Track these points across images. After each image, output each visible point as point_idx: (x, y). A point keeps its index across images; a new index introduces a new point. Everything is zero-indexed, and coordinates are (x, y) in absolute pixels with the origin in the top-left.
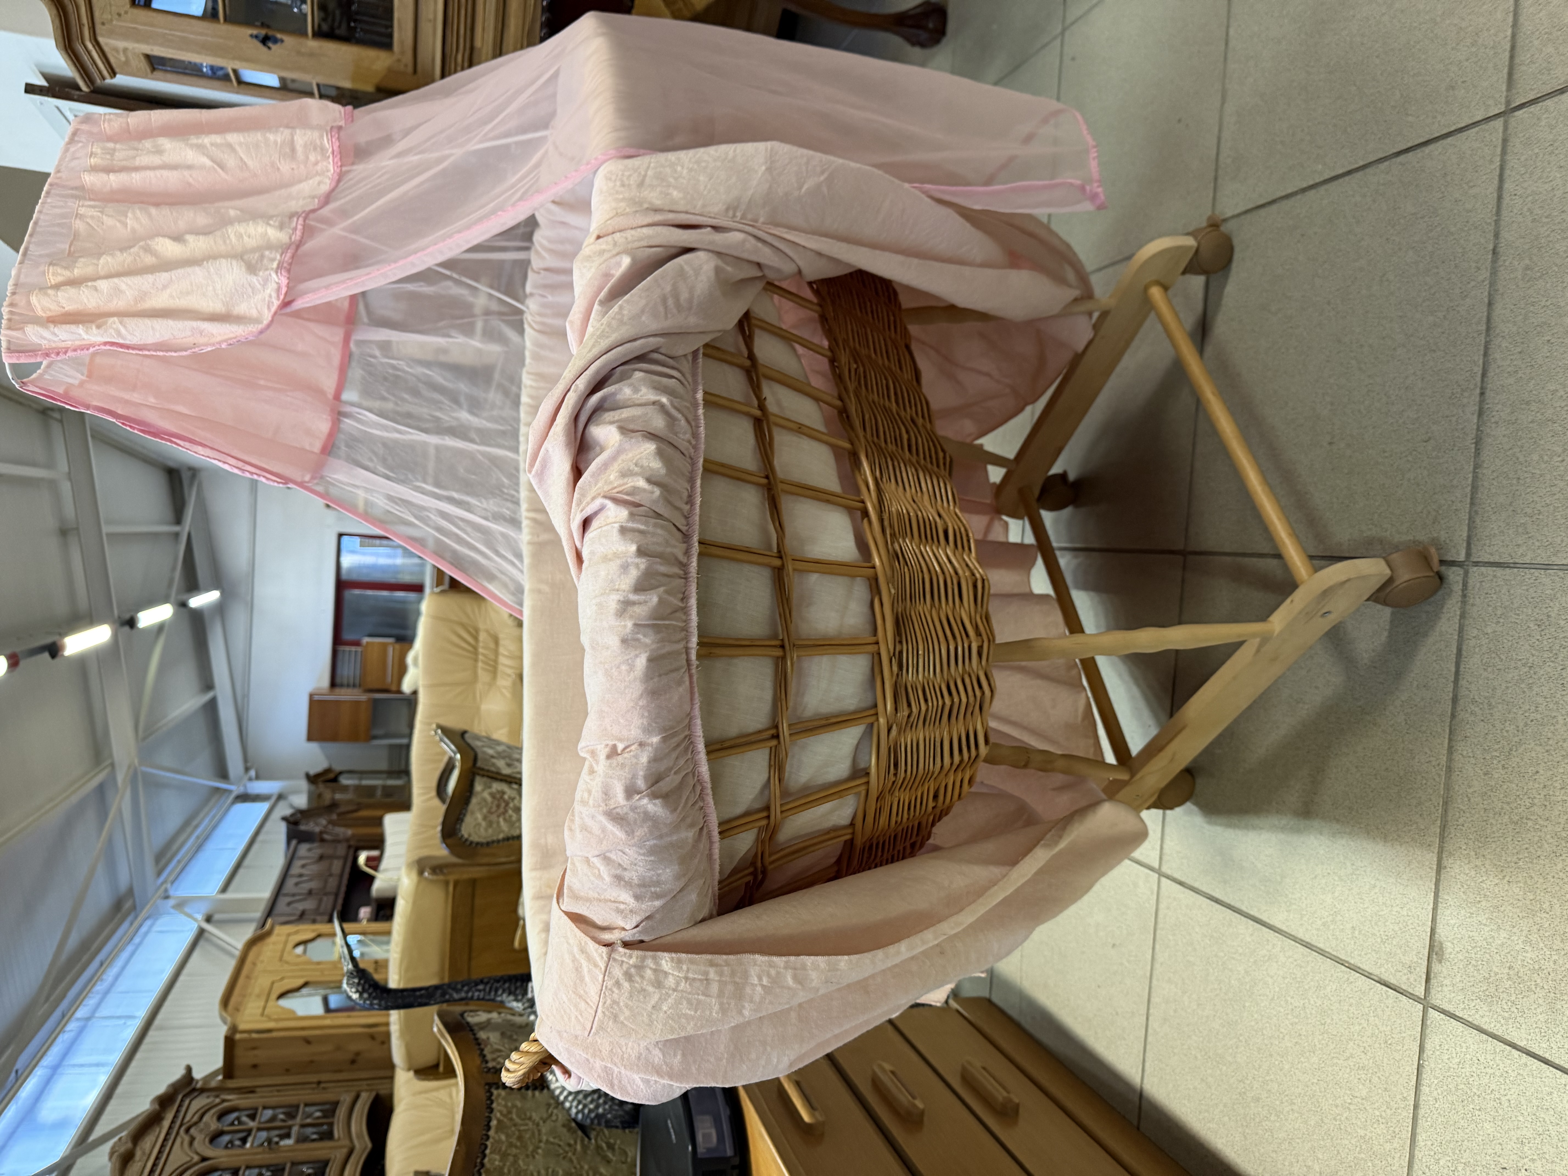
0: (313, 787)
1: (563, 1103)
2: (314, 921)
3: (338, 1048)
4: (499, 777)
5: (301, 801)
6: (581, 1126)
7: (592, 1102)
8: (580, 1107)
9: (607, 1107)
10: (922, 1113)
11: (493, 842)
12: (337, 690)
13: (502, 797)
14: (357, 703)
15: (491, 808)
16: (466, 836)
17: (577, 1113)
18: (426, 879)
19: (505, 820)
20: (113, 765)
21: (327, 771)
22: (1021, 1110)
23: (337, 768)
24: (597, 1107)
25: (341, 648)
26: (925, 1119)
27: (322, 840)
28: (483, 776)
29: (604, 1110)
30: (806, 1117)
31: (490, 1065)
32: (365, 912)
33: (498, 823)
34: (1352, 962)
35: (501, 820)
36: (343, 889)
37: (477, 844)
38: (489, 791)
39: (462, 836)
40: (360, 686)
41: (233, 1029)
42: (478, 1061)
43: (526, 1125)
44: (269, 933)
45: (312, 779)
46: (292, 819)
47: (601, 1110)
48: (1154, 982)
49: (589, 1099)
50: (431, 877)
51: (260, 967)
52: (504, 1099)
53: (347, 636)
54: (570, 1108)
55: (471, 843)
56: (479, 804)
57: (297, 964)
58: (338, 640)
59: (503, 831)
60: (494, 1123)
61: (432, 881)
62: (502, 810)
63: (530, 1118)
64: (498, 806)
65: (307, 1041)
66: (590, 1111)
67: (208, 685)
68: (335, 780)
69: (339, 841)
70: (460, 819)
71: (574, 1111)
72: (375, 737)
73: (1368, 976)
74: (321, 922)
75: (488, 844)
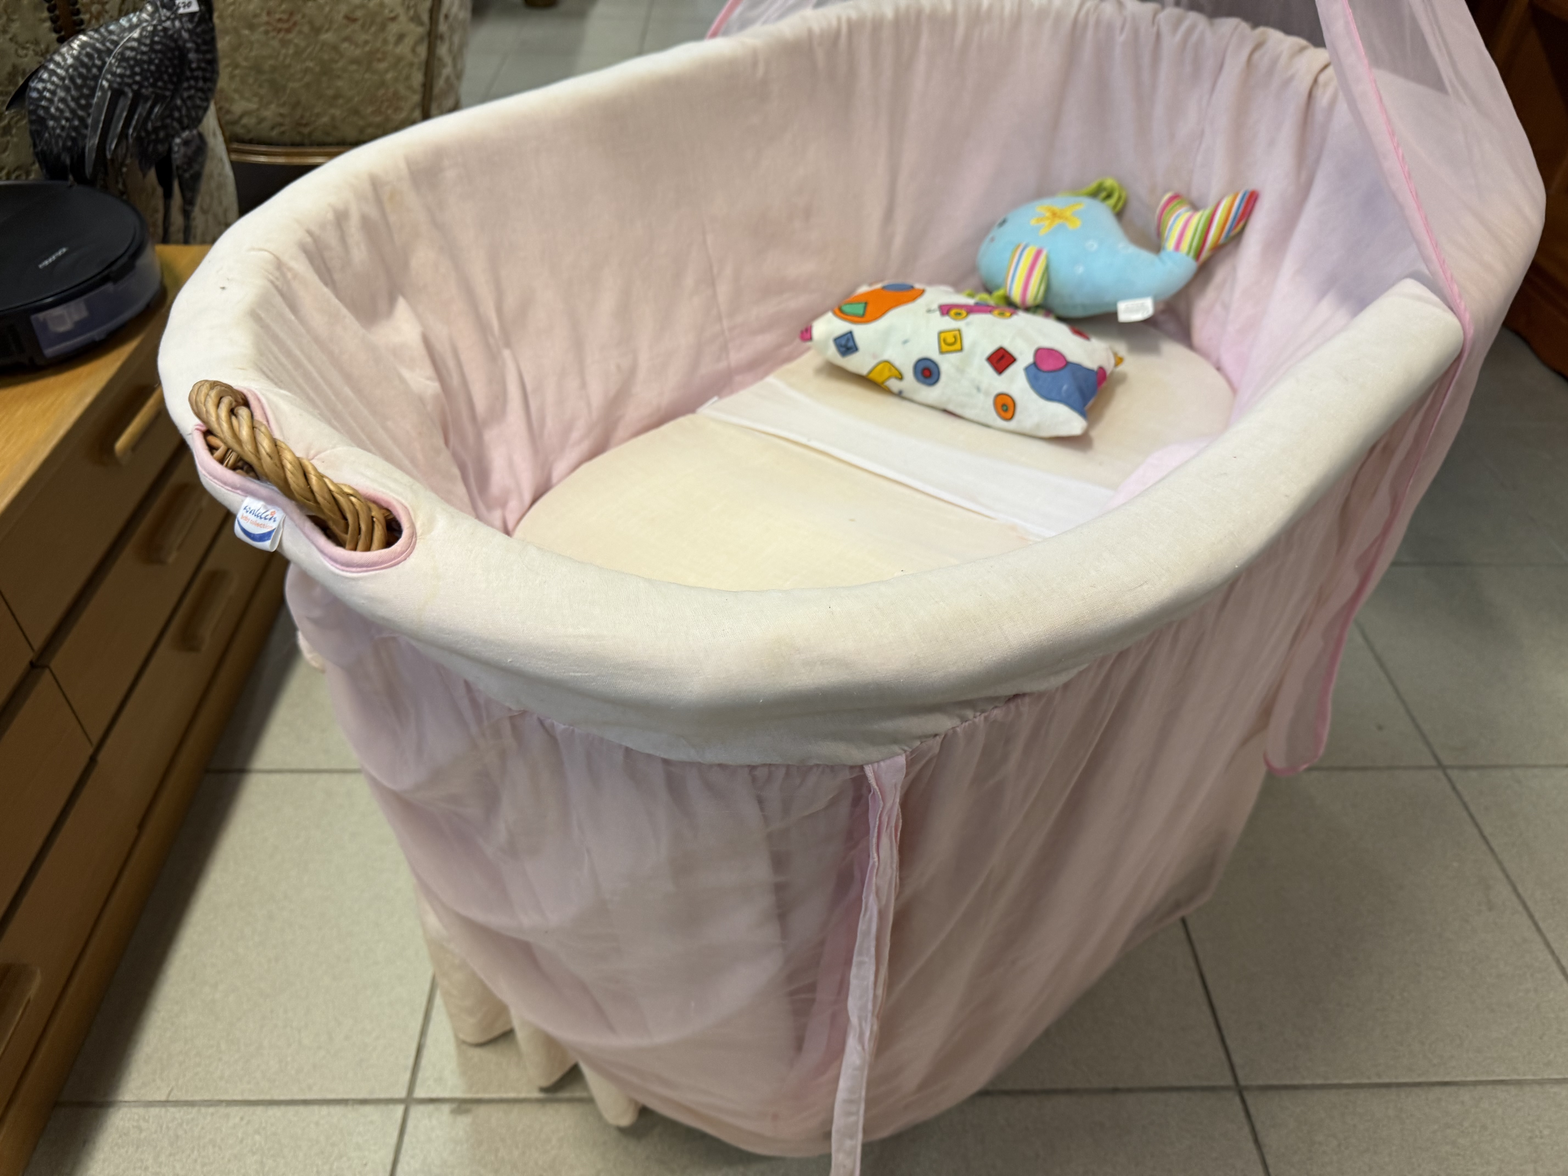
1: (46, 68)
6: (22, 92)
7: (57, 109)
8: (47, 95)
9: (58, 131)
17: (37, 90)
22: (193, 653)
24: (53, 117)
26: (156, 567)
29: (54, 128)
47: (51, 123)
49: (61, 106)
54: (42, 80)
66: (47, 109)
71: (40, 86)
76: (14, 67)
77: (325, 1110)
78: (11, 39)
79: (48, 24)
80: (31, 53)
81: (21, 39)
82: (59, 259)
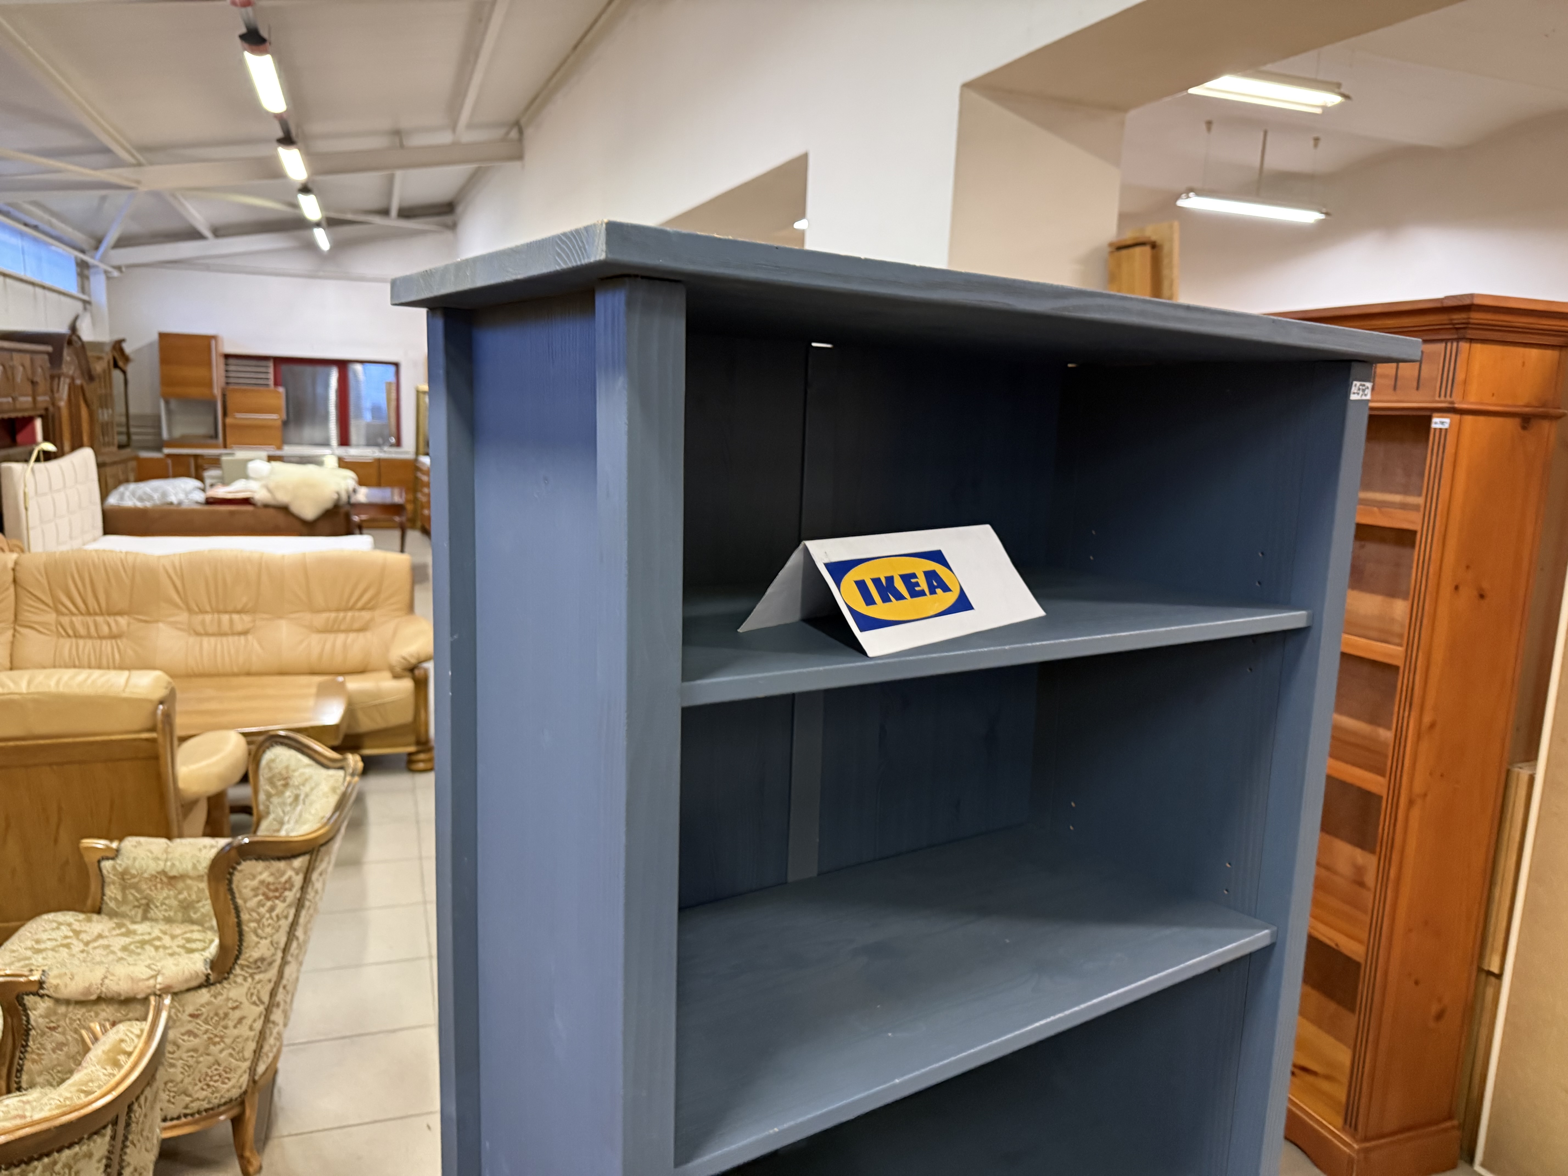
0: (108, 349)
5: (87, 333)
12: (222, 361)
14: (210, 384)
21: (127, 359)
23: (130, 369)
25: (271, 364)
27: (53, 377)
40: (227, 383)
45: (118, 346)
46: (74, 338)
53: (284, 368)
58: (279, 361)
68: (116, 366)
69: (52, 396)
72: (167, 403)
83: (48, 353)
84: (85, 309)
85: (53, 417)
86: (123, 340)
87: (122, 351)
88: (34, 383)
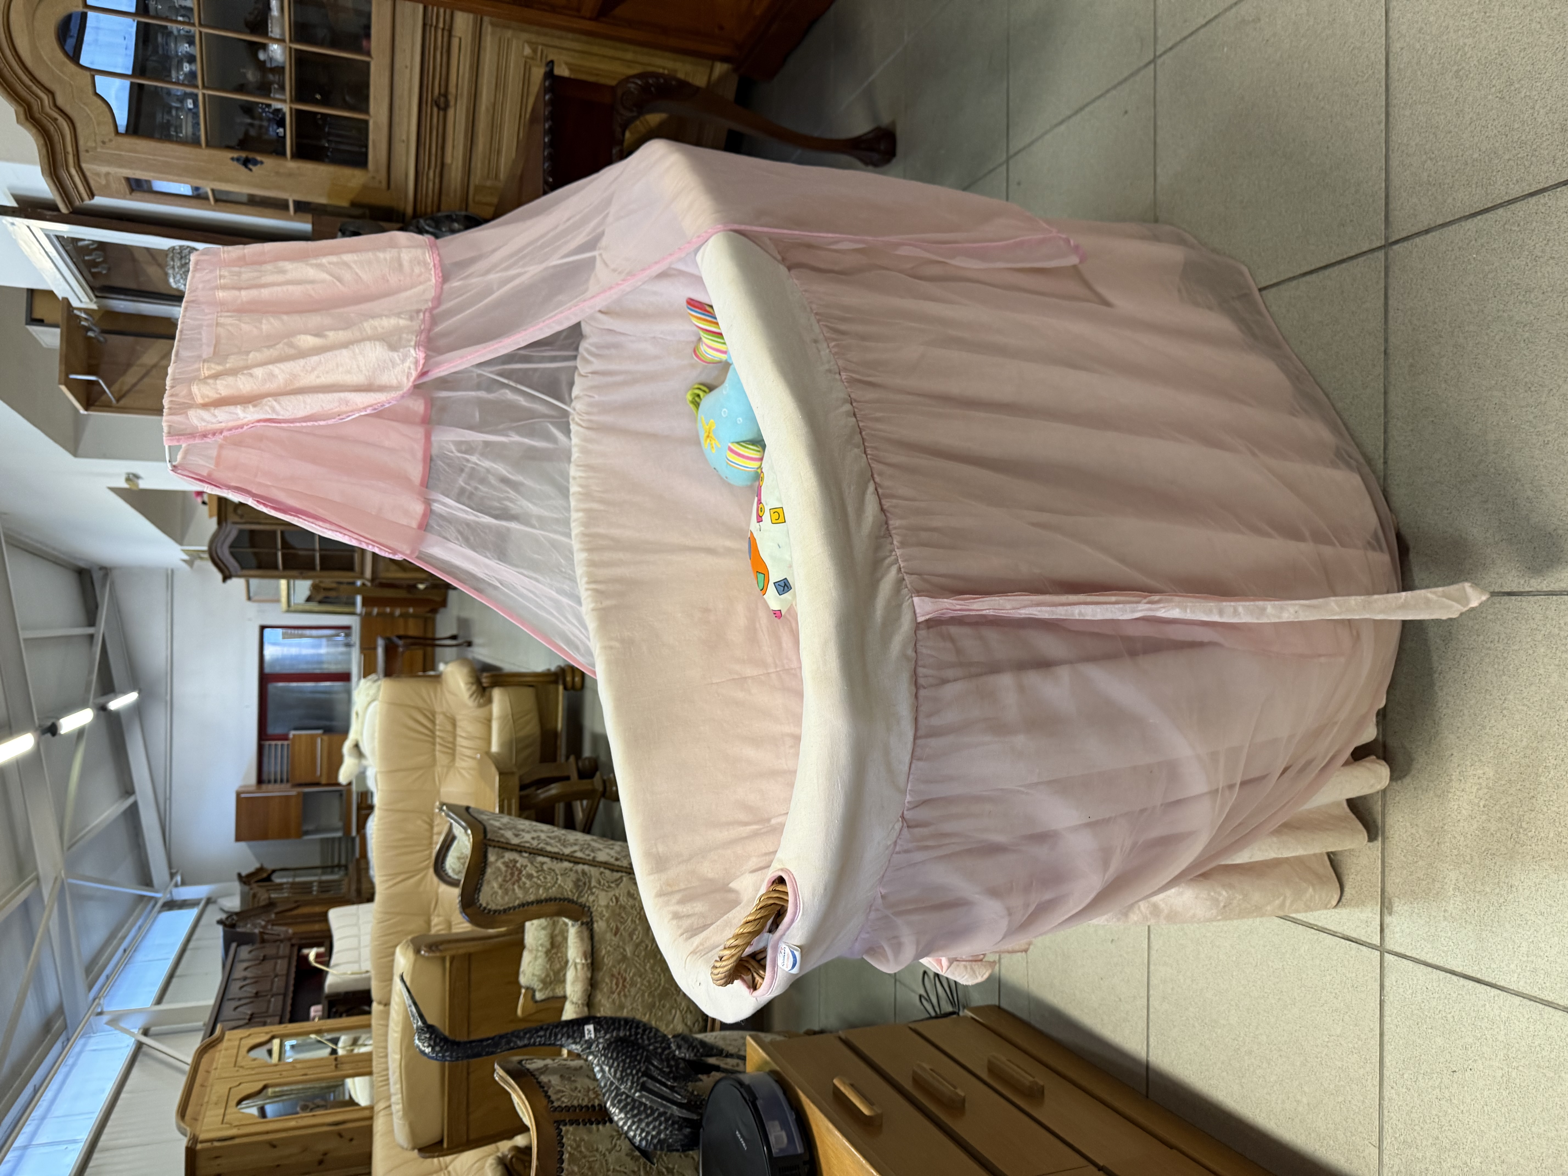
0: (247, 888)
1: (627, 1133)
2: (264, 1024)
3: (305, 1150)
4: (509, 847)
5: (234, 903)
6: (644, 1153)
7: (654, 1129)
8: (644, 1135)
9: (668, 1132)
10: (963, 1101)
11: (510, 909)
12: (264, 787)
13: (514, 866)
14: (287, 798)
15: (505, 876)
16: (484, 905)
17: (641, 1141)
18: (423, 956)
19: (519, 887)
20: (37, 879)
21: (260, 870)
22: (1046, 1092)
23: (270, 866)
24: (659, 1133)
25: (267, 743)
26: (967, 1105)
27: (263, 941)
28: (494, 847)
29: (666, 1135)
30: (866, 1111)
31: (556, 1104)
32: (315, 1010)
33: (514, 890)
34: (1320, 924)
35: (516, 887)
36: (291, 988)
37: (495, 911)
38: (502, 860)
39: (481, 905)
40: (288, 781)
41: (194, 1140)
42: (545, 1101)
43: (595, 1156)
44: (220, 1039)
45: (244, 880)
46: (228, 922)
47: (662, 1136)
48: (1152, 967)
49: (651, 1127)
50: (427, 954)
51: (214, 1074)
52: (572, 1134)
53: (271, 730)
54: (635, 1136)
55: (490, 911)
56: (494, 873)
57: (253, 1069)
58: (263, 734)
59: (519, 898)
60: (566, 1156)
61: (428, 958)
62: (515, 877)
63: (597, 1150)
64: (512, 874)
65: (273, 1145)
66: (653, 1137)
67: (127, 789)
68: (268, 879)
69: (281, 941)
70: (477, 889)
71: (638, 1138)
72: (307, 833)
73: (1334, 934)
74: (272, 1024)
75: (505, 911)
76: (627, 1155)
77: (1387, 1019)
78: (610, 1153)
79: (601, 1127)
80: (618, 1142)
81: (610, 1147)
82: (742, 1136)
83: (238, 946)
84: (215, 902)
85: (301, 939)
86: (239, 875)
87: (250, 876)
88: (265, 958)
